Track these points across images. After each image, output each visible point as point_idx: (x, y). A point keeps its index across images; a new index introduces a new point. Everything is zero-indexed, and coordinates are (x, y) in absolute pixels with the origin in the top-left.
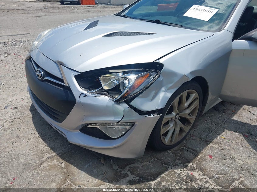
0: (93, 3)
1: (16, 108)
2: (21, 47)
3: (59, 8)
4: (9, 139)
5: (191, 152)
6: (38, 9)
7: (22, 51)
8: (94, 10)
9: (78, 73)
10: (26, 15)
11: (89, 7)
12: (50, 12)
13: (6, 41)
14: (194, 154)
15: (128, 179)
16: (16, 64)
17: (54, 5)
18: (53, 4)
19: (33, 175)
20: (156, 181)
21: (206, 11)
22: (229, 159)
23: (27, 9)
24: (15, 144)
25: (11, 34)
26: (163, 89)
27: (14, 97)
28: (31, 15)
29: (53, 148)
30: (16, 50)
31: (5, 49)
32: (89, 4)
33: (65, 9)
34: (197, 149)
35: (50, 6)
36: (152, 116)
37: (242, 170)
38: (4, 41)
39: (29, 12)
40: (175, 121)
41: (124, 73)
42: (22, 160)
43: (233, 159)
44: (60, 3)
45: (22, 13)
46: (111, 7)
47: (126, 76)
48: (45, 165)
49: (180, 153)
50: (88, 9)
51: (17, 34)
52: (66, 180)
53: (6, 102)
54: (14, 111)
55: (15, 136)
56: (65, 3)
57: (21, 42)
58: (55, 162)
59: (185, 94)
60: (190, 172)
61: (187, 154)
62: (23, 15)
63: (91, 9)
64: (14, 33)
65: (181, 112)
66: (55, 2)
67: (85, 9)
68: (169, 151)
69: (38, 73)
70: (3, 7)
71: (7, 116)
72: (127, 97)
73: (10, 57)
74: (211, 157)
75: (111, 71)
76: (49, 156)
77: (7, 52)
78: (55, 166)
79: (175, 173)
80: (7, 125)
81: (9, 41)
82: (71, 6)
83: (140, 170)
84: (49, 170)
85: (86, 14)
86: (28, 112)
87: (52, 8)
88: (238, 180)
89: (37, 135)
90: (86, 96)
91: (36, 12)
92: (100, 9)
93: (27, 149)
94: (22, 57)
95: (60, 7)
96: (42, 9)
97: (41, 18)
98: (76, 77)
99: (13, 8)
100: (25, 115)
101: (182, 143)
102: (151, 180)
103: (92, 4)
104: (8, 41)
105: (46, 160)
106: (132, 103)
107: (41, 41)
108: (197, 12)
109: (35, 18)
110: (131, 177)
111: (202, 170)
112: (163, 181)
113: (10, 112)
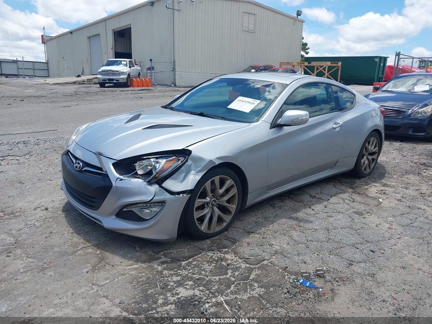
0: (149, 85)
1: (47, 209)
2: (46, 146)
3: (96, 93)
4: (42, 235)
5: (229, 240)
6: (66, 95)
7: (48, 151)
8: (149, 95)
9: (116, 161)
10: (49, 105)
11: (142, 90)
12: (84, 100)
13: (26, 139)
14: (232, 242)
15: (161, 260)
16: (41, 166)
17: (90, 88)
18: (88, 87)
19: (69, 259)
20: (187, 261)
21: (249, 102)
22: (267, 245)
23: (49, 95)
24: (48, 238)
25: (31, 131)
26: (193, 172)
27: (43, 200)
28: (56, 105)
29: (87, 241)
30: (40, 150)
31: (26, 150)
32: (143, 86)
33: (106, 95)
34: (237, 238)
35: (84, 90)
36: (181, 195)
37: (276, 254)
38: (23, 140)
39: (53, 99)
40: (212, 208)
41: (157, 158)
42: (56, 249)
43: (271, 245)
44: (98, 86)
45: (43, 102)
46: (175, 91)
47: (157, 160)
48: (80, 252)
49: (219, 241)
50: (140, 93)
51: (38, 130)
52: (100, 262)
53: (34, 204)
54: (44, 212)
55: (48, 232)
56: (106, 85)
57: (45, 141)
58: (90, 250)
59: (217, 179)
60: (223, 255)
61: (225, 242)
62: (45, 104)
63: (144, 94)
64: (35, 130)
65: (218, 199)
66: (91, 84)
67: (137, 93)
68: (207, 240)
69: (77, 165)
70: (14, 94)
71: (37, 216)
72: (157, 178)
73: (33, 158)
74: (249, 244)
75: (144, 157)
76: (84, 246)
77: (29, 153)
78: (90, 253)
79: (209, 255)
80: (37, 224)
81: (30, 139)
82: (115, 89)
83: (174, 254)
84: (84, 255)
85: (136, 102)
86: (60, 212)
87: (87, 93)
88: (268, 260)
89: (71, 230)
90: (122, 180)
91: (63, 100)
92: (158, 94)
93: (62, 241)
94: (49, 158)
95: (98, 92)
96: (72, 95)
97: (72, 108)
98: (114, 165)
99: (28, 95)
100: (57, 215)
101: (223, 234)
102: (183, 261)
103: (147, 86)
104: (28, 139)
105: (81, 249)
106: (163, 185)
107: (81, 134)
108: (241, 103)
109: (63, 109)
110: (164, 259)
111: (235, 253)
112: (194, 261)
113: (40, 213)
